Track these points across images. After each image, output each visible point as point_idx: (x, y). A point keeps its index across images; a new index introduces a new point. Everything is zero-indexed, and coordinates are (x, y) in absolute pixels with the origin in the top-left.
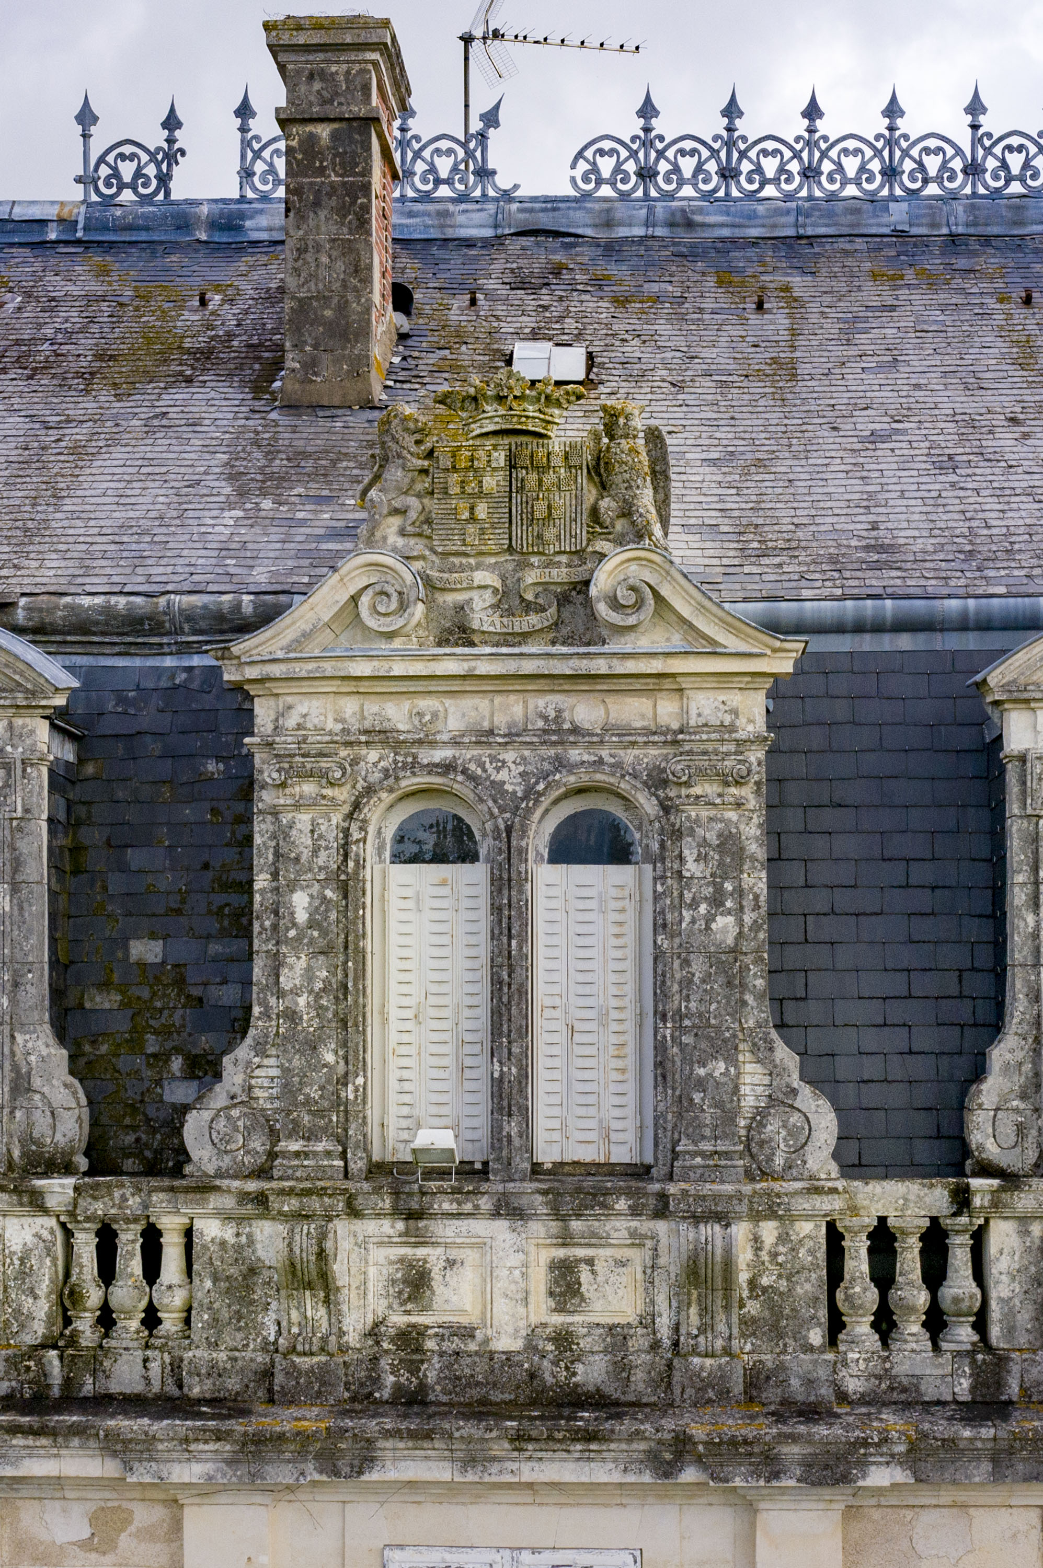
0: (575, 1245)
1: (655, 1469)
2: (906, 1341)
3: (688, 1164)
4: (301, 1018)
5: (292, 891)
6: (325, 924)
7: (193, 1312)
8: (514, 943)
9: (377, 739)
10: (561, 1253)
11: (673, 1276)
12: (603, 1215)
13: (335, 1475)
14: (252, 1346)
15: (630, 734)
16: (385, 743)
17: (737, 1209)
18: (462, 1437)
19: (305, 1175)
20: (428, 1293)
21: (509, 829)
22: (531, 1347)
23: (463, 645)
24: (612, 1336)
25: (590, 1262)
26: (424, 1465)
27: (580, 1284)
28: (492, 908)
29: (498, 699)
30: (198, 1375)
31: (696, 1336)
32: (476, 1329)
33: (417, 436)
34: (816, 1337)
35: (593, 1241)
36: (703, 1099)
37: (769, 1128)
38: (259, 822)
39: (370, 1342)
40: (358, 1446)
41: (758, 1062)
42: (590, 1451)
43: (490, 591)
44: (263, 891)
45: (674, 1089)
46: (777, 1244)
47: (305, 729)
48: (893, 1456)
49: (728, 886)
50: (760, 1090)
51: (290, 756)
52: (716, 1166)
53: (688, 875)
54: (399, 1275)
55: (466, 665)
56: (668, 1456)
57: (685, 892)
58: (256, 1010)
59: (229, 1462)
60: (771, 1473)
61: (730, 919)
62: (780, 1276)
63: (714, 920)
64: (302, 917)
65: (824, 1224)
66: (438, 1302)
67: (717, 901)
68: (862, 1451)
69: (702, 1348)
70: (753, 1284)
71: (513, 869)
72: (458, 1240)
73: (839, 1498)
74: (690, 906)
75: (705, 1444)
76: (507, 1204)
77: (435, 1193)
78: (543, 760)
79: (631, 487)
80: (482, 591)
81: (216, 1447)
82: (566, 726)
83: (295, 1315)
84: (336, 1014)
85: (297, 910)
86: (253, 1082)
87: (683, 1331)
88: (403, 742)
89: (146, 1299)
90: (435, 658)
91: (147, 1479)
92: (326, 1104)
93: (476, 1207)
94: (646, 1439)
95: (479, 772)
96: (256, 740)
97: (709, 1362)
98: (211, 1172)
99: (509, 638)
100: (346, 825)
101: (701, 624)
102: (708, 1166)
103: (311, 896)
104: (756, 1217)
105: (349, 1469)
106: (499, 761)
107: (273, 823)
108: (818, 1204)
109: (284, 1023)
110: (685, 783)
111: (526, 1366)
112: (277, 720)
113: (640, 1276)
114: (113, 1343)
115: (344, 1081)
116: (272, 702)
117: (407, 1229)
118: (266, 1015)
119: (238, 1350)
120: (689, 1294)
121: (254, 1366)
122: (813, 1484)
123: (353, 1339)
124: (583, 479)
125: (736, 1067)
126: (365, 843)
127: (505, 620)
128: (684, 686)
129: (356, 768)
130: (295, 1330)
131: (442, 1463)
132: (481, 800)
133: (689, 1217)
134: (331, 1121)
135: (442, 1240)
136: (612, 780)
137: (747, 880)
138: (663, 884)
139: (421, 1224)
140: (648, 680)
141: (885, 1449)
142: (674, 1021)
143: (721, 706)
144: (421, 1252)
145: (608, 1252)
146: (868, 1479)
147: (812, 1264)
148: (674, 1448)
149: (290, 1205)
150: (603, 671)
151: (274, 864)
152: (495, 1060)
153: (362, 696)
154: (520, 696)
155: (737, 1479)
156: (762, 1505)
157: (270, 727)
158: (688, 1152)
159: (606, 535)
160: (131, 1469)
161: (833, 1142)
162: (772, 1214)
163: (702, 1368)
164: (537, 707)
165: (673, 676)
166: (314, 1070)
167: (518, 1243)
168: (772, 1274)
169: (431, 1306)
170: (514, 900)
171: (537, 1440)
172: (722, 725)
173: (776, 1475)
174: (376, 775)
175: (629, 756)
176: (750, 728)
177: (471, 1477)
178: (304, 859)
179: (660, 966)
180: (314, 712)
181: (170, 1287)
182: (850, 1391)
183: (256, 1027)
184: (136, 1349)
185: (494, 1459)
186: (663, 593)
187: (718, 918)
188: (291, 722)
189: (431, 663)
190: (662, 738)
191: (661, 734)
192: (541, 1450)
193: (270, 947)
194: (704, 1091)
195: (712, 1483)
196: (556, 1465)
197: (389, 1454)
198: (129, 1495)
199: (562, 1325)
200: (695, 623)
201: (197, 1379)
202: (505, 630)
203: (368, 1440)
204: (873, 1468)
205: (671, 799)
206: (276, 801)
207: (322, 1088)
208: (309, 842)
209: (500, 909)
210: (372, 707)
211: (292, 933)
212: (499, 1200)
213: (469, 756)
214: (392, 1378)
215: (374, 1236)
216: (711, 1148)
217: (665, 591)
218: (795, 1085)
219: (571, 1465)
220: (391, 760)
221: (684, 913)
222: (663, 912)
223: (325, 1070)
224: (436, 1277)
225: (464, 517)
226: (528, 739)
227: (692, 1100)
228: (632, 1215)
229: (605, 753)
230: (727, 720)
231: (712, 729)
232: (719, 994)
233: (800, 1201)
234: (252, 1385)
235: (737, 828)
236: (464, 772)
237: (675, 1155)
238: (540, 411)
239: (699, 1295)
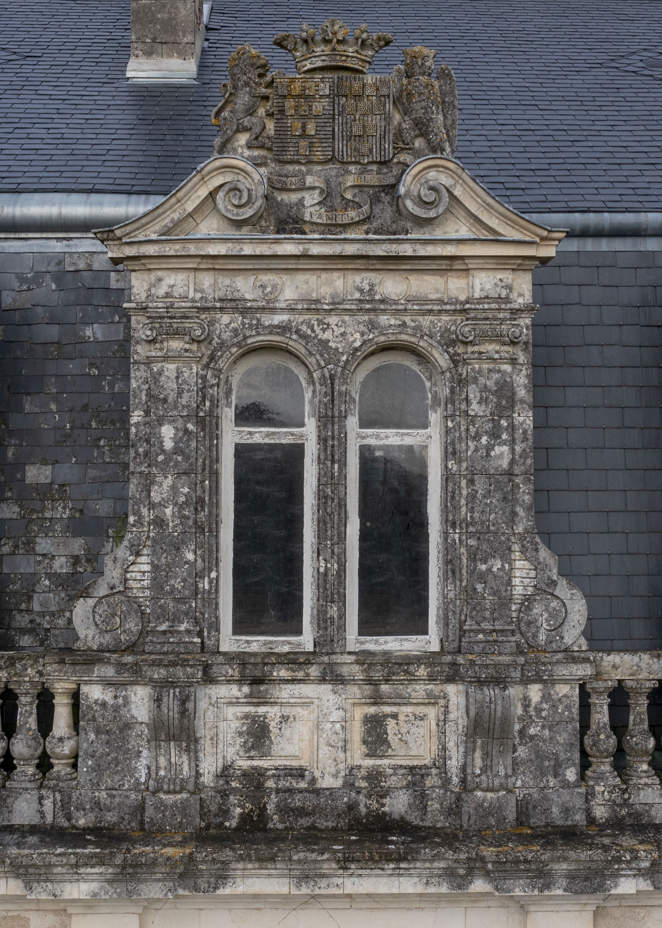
0: (383, 704)
1: (451, 882)
2: (641, 778)
3: (473, 640)
4: (168, 525)
5: (161, 425)
6: (187, 451)
7: (80, 760)
8: (336, 466)
9: (229, 305)
10: (372, 710)
11: (460, 727)
12: (407, 680)
13: (196, 890)
14: (126, 786)
15: (427, 304)
16: (235, 310)
17: (513, 675)
18: (299, 859)
19: (170, 649)
20: (267, 742)
21: (332, 377)
22: (349, 785)
23: (297, 233)
24: (414, 775)
25: (395, 716)
26: (266, 881)
27: (387, 734)
28: (319, 439)
29: (324, 275)
30: (84, 809)
31: (479, 775)
32: (306, 770)
33: (261, 71)
34: (571, 775)
35: (398, 700)
36: (484, 589)
37: (535, 611)
38: (135, 370)
39: (221, 782)
40: (216, 867)
41: (526, 560)
42: (400, 869)
43: (317, 191)
44: (137, 425)
45: (461, 581)
46: (541, 702)
47: (172, 297)
48: (639, 870)
49: (504, 423)
50: (527, 581)
51: (160, 318)
52: (495, 641)
53: (473, 413)
54: (245, 728)
55: (301, 248)
56: (462, 872)
57: (471, 427)
58: (131, 519)
59: (110, 882)
60: (543, 885)
61: (505, 448)
62: (543, 727)
63: (493, 449)
64: (168, 445)
65: (578, 686)
66: (275, 749)
67: (495, 435)
68: (616, 866)
69: (484, 785)
70: (522, 732)
71: (336, 408)
72: (292, 701)
73: (594, 901)
74: (474, 438)
75: (494, 863)
76: (332, 672)
77: (275, 664)
78: (360, 323)
79: (428, 113)
80: (311, 192)
81: (101, 870)
82: (377, 297)
83: (162, 761)
84: (195, 522)
85: (165, 439)
86: (128, 576)
87: (469, 771)
88: (250, 308)
89: (41, 748)
90: (277, 241)
91: (44, 896)
92: (187, 593)
93: (308, 675)
94: (446, 859)
95: (309, 332)
96: (133, 305)
97: (489, 795)
98: (95, 647)
99: (332, 228)
100: (204, 373)
101: (485, 218)
102: (488, 642)
103: (176, 428)
104: (525, 681)
105: (207, 885)
106: (325, 323)
107: (145, 371)
108: (574, 671)
109: (154, 529)
110: (471, 342)
111: (346, 799)
112: (149, 290)
113: (434, 727)
114: (15, 784)
115: (200, 575)
116: (146, 276)
117: (251, 692)
118: (139, 522)
119: (116, 790)
120: (475, 742)
121: (128, 802)
122: (576, 893)
123: (207, 779)
124: (390, 106)
125: (510, 564)
126: (218, 387)
127: (329, 214)
128: (470, 266)
129: (211, 328)
130: (162, 773)
131: (281, 880)
132: (311, 354)
133: (475, 682)
134: (191, 606)
135: (279, 700)
136: (413, 339)
137: (519, 419)
138: (452, 421)
139: (262, 688)
140: (442, 262)
141: (634, 865)
142: (461, 528)
143: (499, 283)
144: (262, 710)
145: (408, 709)
146: (619, 888)
147: (568, 717)
148: (467, 866)
149: (159, 673)
150: (410, 253)
151: (146, 403)
152: (321, 558)
153: (217, 272)
154: (341, 273)
155: (517, 889)
156: (532, 908)
157: (144, 295)
158: (471, 631)
159: (410, 150)
160: (31, 888)
161: (583, 621)
162: (538, 680)
163: (484, 800)
164: (354, 282)
165: (462, 258)
166: (178, 566)
167: (339, 702)
168: (538, 726)
169: (270, 753)
170: (336, 432)
171: (358, 861)
172: (500, 298)
173: (547, 886)
174: (228, 334)
175: (426, 321)
176: (520, 300)
177: (305, 890)
178: (170, 399)
179: (450, 485)
180: (180, 283)
181: (61, 740)
182: (598, 817)
183: (132, 532)
184: (32, 789)
185: (324, 876)
186: (456, 193)
187: (496, 448)
188: (162, 291)
189: (274, 245)
190: (453, 307)
191: (451, 304)
192: (362, 868)
193: (143, 469)
194: (485, 583)
195: (497, 893)
196: (372, 880)
197: (239, 873)
198: (27, 907)
199: (372, 766)
200: (481, 217)
201: (82, 812)
202: (329, 222)
203: (223, 862)
204: (623, 879)
205: (459, 355)
206: (148, 354)
207: (184, 580)
208: (175, 386)
209: (325, 440)
210: (224, 281)
211: (161, 458)
212: (325, 669)
213: (301, 320)
214: (239, 810)
215: (225, 698)
216: (491, 627)
217: (457, 192)
218: (555, 578)
219: (385, 880)
220: (239, 322)
221: (470, 443)
222: (453, 443)
223: (187, 566)
224: (274, 730)
225: (297, 133)
226: (348, 307)
227: (475, 589)
228: (429, 680)
229: (407, 319)
230: (504, 293)
231: (491, 301)
232: (496, 507)
233: (561, 668)
234: (127, 817)
235: (511, 377)
236: (297, 332)
237: (463, 633)
238: (357, 52)
239: (483, 743)
